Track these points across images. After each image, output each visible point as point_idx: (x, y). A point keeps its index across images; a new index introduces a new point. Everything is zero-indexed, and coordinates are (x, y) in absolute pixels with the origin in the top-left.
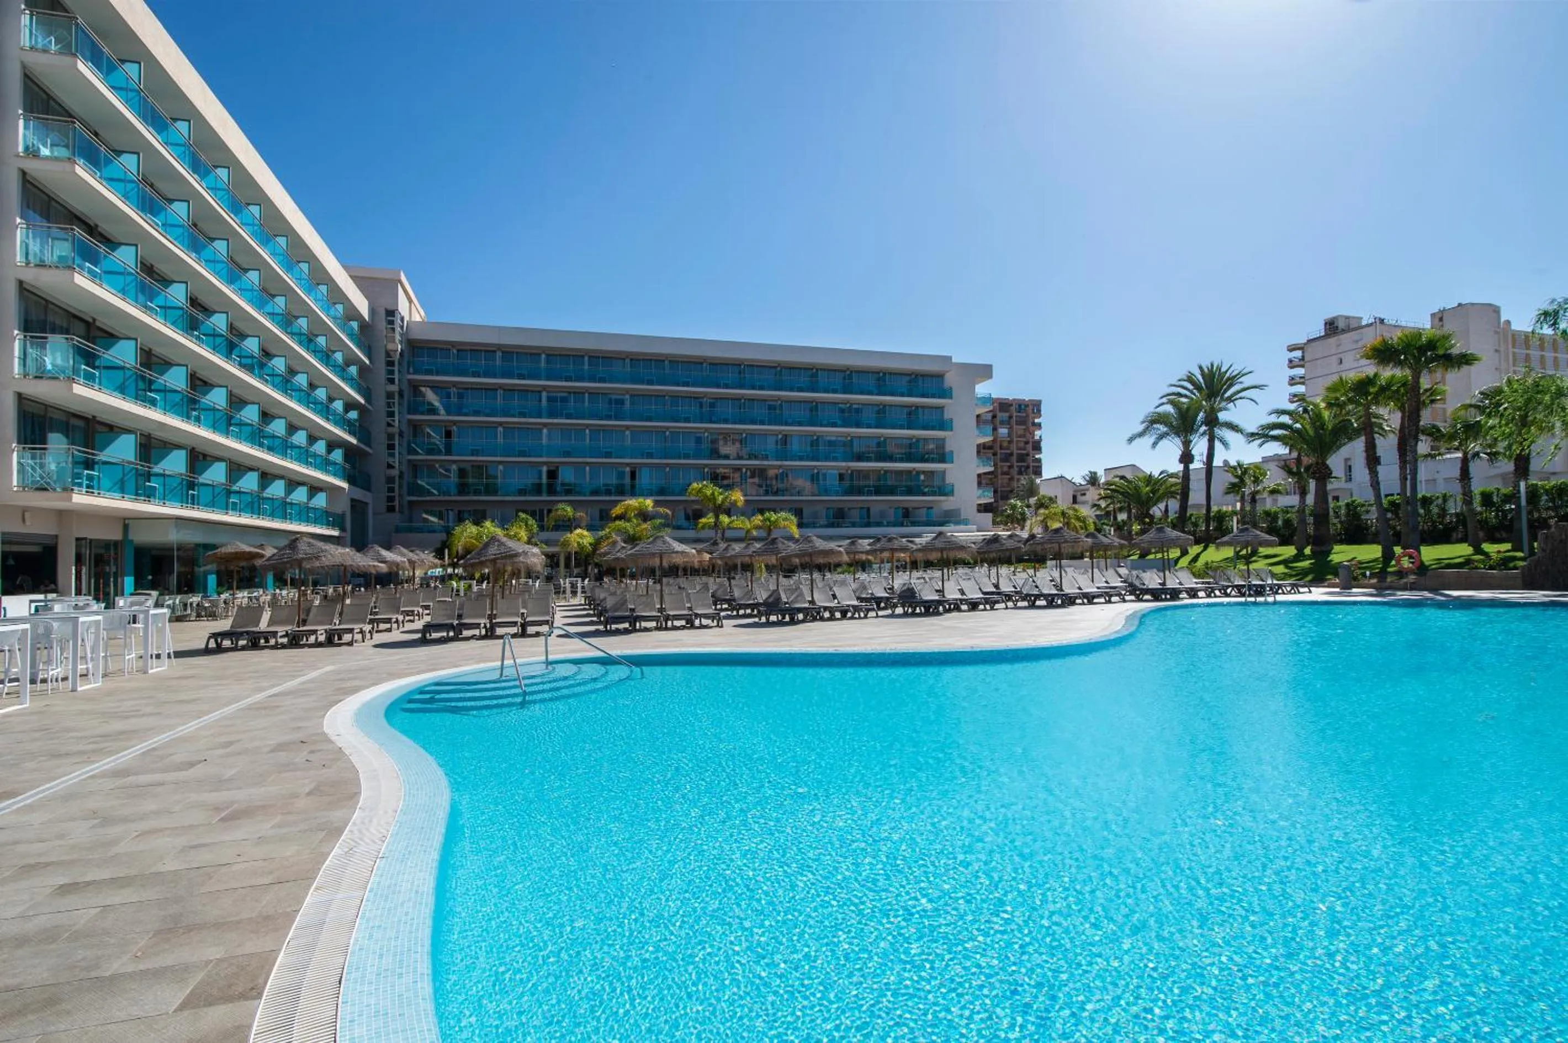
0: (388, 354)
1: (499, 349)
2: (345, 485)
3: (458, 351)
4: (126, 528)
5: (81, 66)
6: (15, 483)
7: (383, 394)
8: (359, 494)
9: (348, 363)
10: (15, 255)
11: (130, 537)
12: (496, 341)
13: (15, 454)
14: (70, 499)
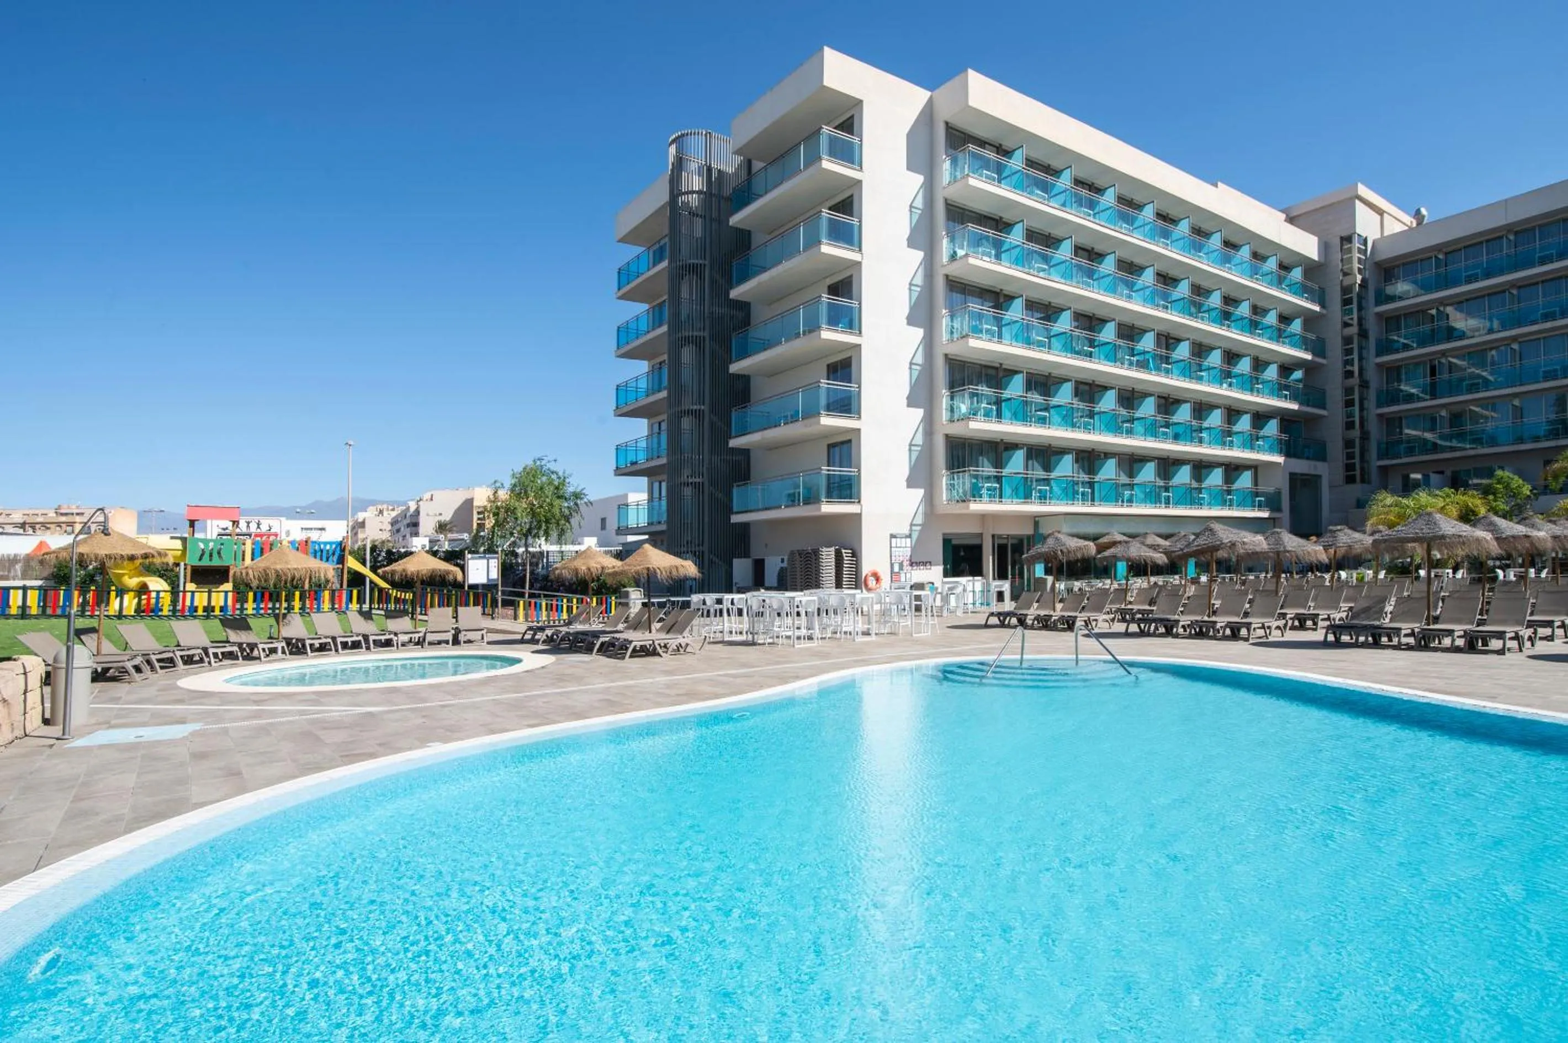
0: (1346, 290)
1: (1509, 231)
2: (1280, 459)
3: (1446, 254)
4: (1036, 524)
5: (972, 182)
6: (944, 498)
7: (1339, 341)
8: (1302, 466)
9: (1285, 319)
10: (942, 335)
11: (1041, 531)
12: (1502, 222)
13: (944, 479)
14: (968, 507)
